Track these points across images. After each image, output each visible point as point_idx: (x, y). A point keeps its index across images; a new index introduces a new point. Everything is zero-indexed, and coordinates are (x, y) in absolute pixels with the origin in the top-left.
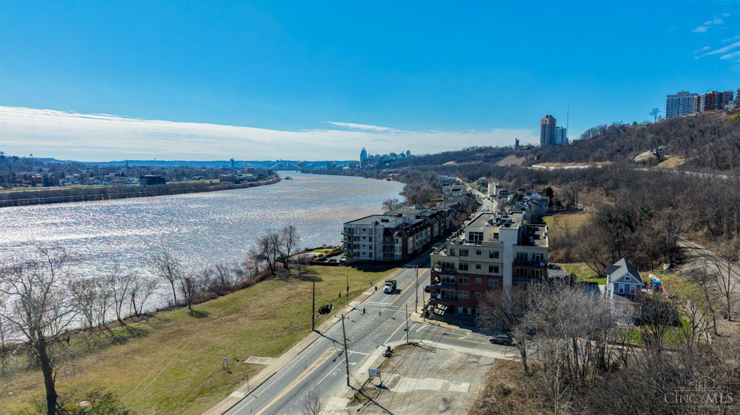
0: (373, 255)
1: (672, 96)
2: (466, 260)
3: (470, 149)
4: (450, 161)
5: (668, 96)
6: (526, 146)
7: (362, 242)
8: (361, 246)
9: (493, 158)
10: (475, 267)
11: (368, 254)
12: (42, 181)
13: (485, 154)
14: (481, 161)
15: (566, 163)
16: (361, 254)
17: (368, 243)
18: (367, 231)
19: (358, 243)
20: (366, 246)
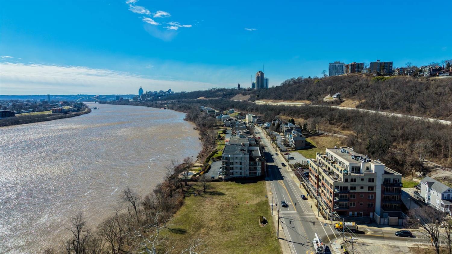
0: (243, 173)
1: (332, 64)
2: (354, 184)
3: (213, 90)
4: (201, 97)
5: (330, 64)
6: (247, 89)
7: (235, 166)
8: (234, 168)
9: (228, 96)
10: (360, 188)
11: (239, 173)
13: (223, 93)
14: (221, 97)
15: (277, 100)
16: (234, 173)
17: (239, 166)
18: (239, 158)
19: (233, 166)
20: (238, 168)
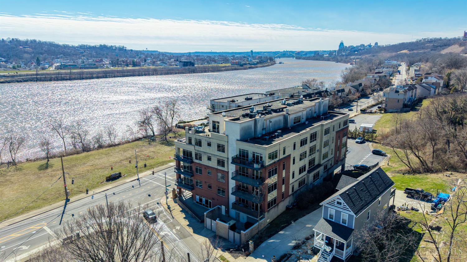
2: (200, 150)
3: (422, 41)
4: (404, 50)
10: (207, 159)
12: (132, 64)
13: (433, 44)
14: (429, 50)
18: (225, 108)
